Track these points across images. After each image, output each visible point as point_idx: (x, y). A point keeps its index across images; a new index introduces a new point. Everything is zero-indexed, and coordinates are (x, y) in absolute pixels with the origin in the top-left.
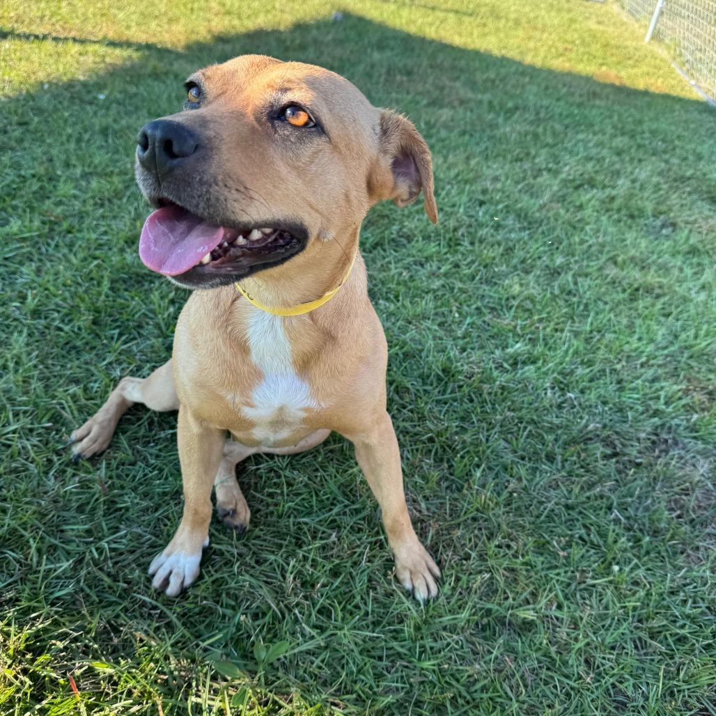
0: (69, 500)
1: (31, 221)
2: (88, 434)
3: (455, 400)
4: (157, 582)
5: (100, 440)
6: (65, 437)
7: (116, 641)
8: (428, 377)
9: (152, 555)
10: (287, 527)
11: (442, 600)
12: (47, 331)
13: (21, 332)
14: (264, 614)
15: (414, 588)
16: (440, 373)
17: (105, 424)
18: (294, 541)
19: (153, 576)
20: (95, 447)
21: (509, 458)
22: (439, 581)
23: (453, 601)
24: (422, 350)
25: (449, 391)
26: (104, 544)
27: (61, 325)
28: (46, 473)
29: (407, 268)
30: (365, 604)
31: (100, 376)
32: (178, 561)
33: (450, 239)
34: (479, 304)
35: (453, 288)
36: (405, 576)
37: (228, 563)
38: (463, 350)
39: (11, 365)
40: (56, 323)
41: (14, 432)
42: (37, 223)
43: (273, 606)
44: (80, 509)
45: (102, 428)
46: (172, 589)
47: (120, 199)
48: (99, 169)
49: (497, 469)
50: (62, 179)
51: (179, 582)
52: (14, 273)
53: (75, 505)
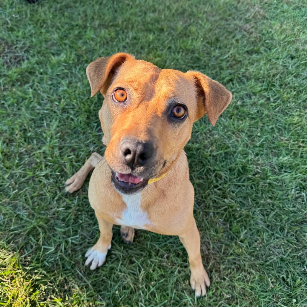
0: (60, 214)
1: (71, 54)
2: (73, 182)
3: (244, 186)
4: (87, 262)
5: (78, 186)
6: (63, 182)
7: (66, 288)
8: (234, 170)
9: (88, 247)
10: (147, 245)
11: (206, 298)
12: (66, 121)
13: (56, 120)
14: (128, 289)
15: (195, 290)
16: (240, 169)
17: (81, 177)
18: (148, 253)
19: (87, 258)
20: (75, 189)
21: (261, 225)
22: (208, 289)
23: (212, 300)
24: (235, 152)
25: (242, 180)
26: (69, 240)
27: (73, 118)
28: (54, 198)
29: (242, 99)
30: (172, 293)
31: (84, 149)
32: (97, 254)
33: (270, 82)
34: (274, 126)
35: (263, 114)
36: (193, 283)
37: (118, 260)
38: (257, 155)
39: (49, 139)
40: (71, 116)
41: (44, 176)
42: (73, 56)
43: (132, 286)
44: (64, 220)
45: (79, 179)
46: (93, 267)
47: (113, 42)
48: (107, 23)
49: (254, 230)
50: (89, 28)
51: (96, 264)
52: (59, 83)
53: (61, 217)
